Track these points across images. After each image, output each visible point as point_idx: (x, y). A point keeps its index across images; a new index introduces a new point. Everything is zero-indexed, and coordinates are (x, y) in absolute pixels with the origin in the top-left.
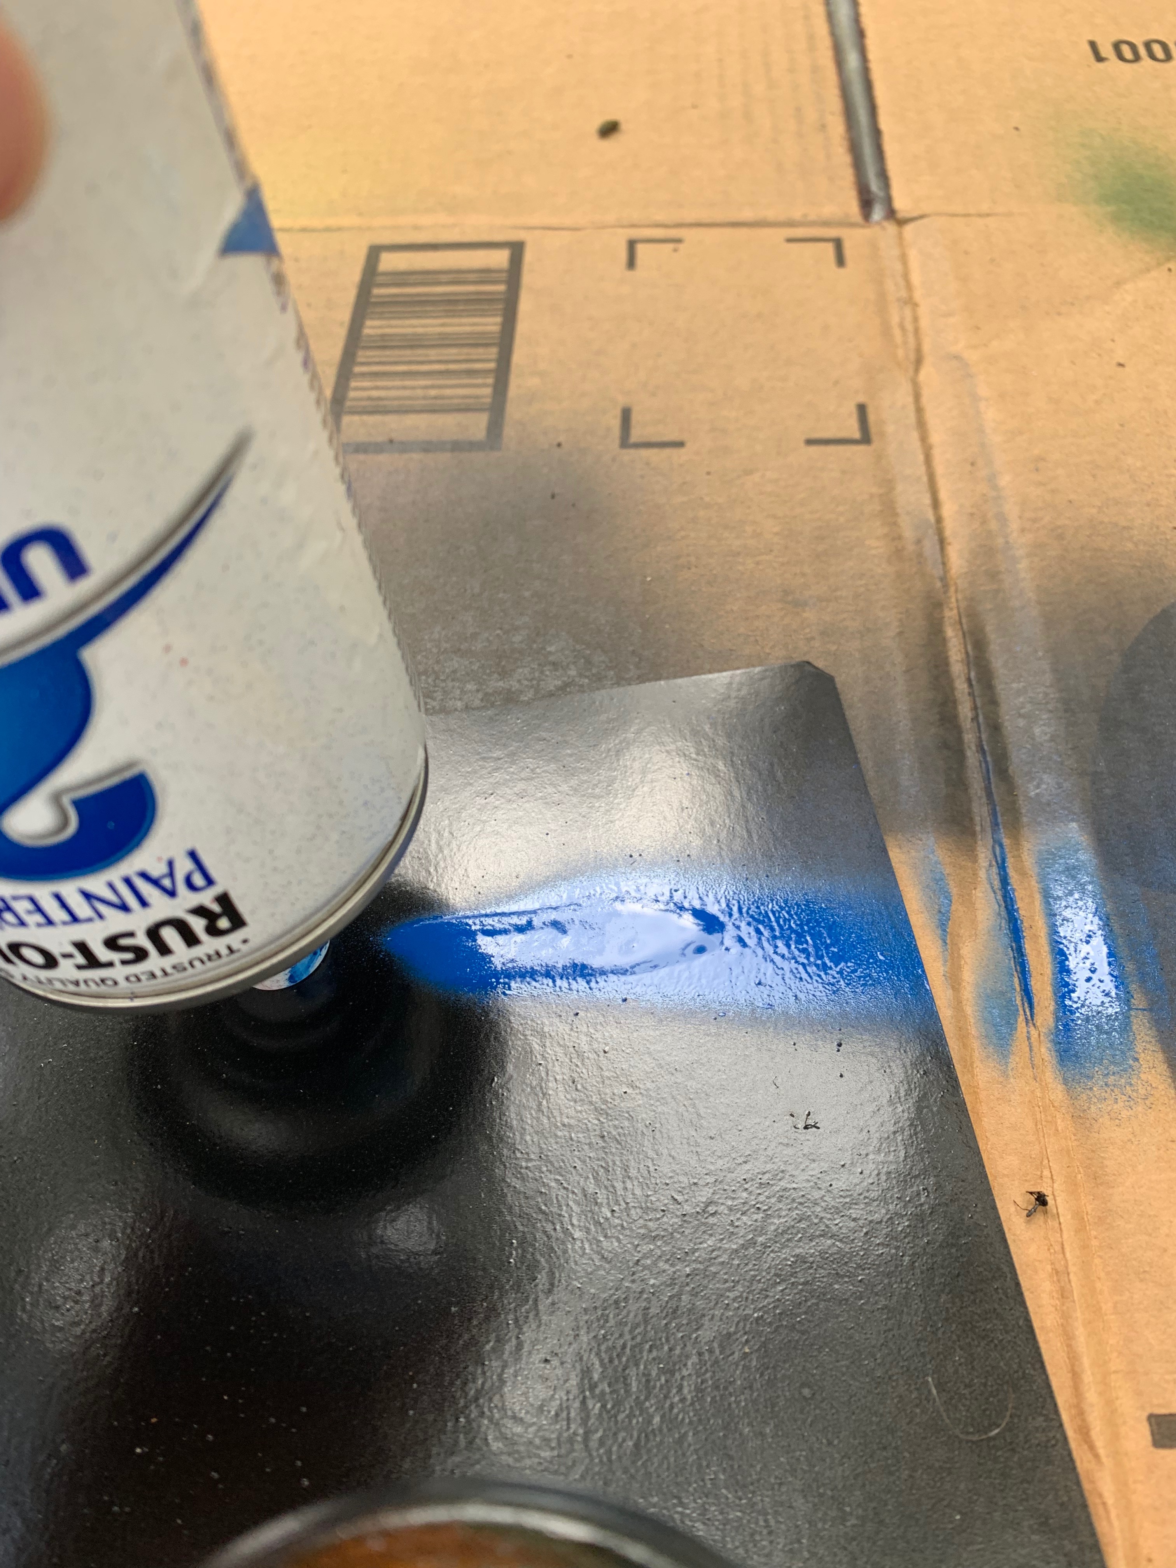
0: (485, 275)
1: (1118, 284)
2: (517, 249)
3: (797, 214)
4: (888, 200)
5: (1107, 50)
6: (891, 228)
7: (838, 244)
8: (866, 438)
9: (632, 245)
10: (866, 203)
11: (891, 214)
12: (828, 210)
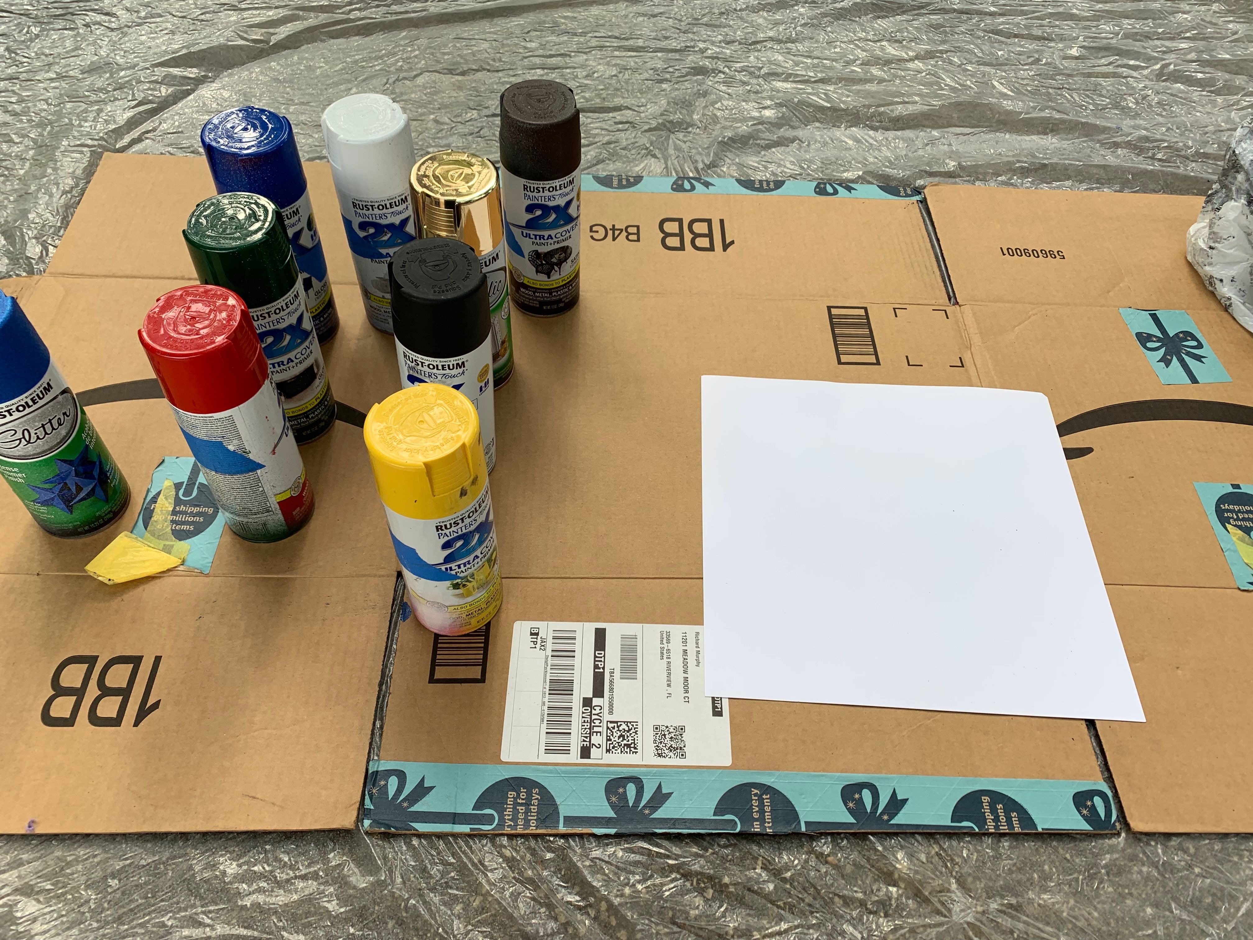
0: (859, 317)
1: (1015, 327)
2: (866, 309)
3: (933, 302)
4: (956, 298)
5: (1005, 252)
6: (957, 306)
7: (945, 311)
8: (963, 366)
9: (894, 309)
10: (950, 299)
11: (957, 303)
12: (941, 301)
